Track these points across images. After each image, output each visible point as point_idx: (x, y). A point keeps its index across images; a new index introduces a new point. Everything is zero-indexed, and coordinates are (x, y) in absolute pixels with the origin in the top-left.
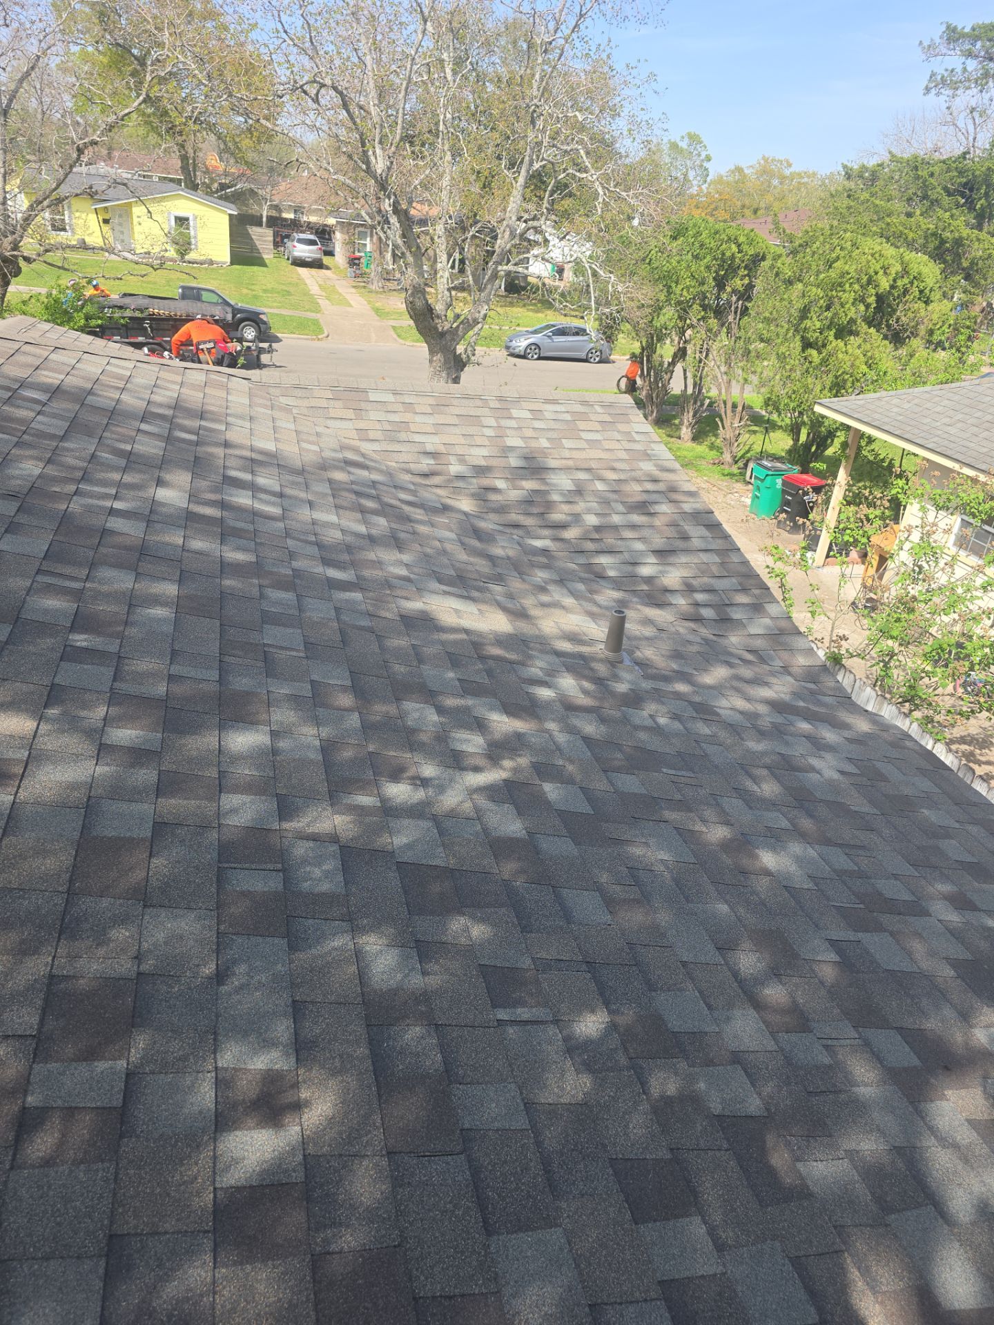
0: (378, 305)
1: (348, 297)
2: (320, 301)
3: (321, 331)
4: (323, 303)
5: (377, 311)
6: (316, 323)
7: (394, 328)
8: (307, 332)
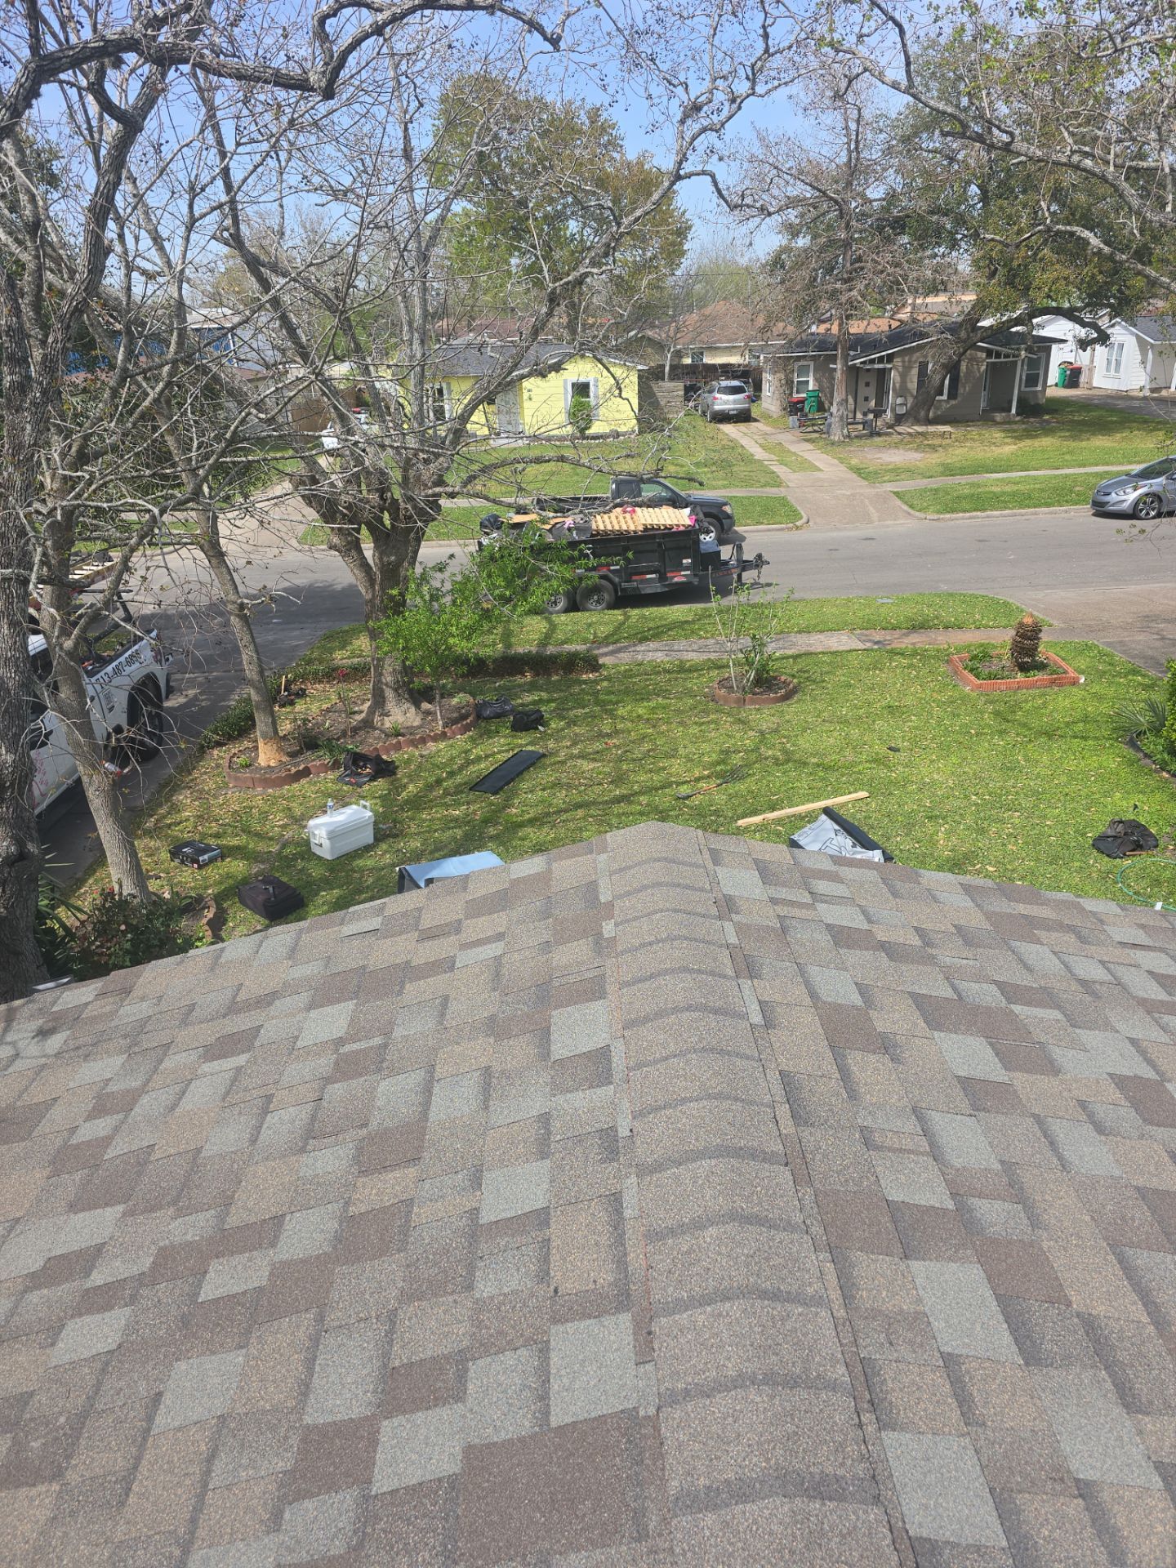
0: (854, 462)
1: (807, 456)
2: (774, 468)
3: (797, 516)
4: (780, 470)
5: (858, 471)
6: (784, 502)
7: (897, 494)
8: (778, 519)
